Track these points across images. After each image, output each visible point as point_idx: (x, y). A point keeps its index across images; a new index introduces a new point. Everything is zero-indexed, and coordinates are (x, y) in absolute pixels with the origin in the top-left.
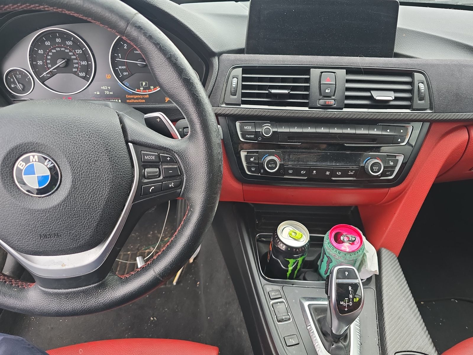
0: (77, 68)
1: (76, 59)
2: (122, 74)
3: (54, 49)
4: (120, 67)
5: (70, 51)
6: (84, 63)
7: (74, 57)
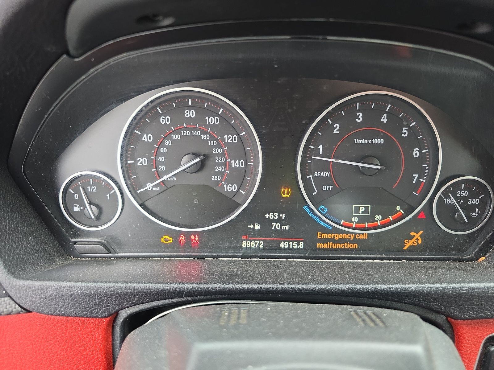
0: (222, 174)
1: (222, 155)
2: (319, 189)
3: (177, 131)
4: (317, 174)
5: (213, 138)
6: (239, 164)
7: (220, 151)
